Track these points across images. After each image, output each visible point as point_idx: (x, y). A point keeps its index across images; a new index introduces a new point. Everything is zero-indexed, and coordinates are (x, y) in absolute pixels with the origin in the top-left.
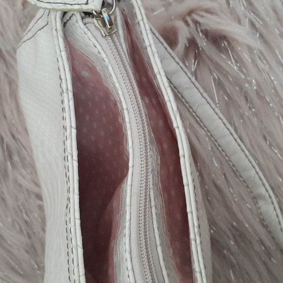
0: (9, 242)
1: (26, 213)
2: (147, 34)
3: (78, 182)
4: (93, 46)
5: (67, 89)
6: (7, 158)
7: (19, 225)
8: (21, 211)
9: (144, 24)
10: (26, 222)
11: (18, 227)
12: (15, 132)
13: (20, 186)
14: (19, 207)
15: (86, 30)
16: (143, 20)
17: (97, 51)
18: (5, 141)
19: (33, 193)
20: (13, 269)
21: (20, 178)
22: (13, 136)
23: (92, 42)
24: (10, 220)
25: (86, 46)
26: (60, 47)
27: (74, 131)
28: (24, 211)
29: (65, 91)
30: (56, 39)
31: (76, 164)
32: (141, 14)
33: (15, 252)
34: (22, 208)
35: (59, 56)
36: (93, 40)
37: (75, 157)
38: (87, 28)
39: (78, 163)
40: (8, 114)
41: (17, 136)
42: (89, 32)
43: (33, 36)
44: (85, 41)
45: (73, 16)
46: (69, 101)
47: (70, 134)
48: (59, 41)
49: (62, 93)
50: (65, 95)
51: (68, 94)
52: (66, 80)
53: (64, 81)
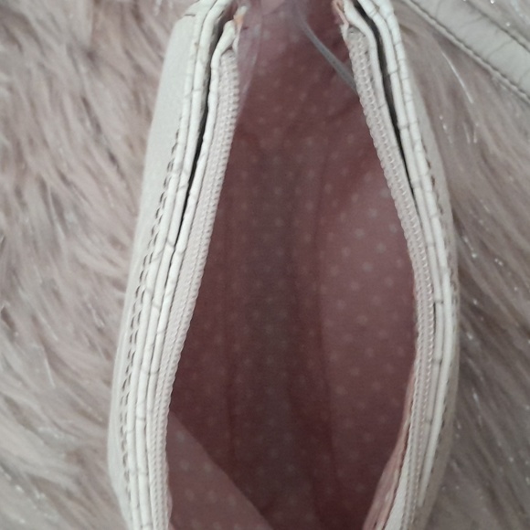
0: (74, 368)
1: (99, 315)
5: (181, 166)
6: (55, 217)
7: (87, 336)
8: (89, 311)
9: (401, 81)
10: (100, 330)
11: (86, 340)
12: (65, 170)
13: (83, 267)
14: (84, 304)
16: (398, 70)
18: (49, 188)
19: (108, 278)
20: (84, 414)
21: (81, 253)
22: (63, 178)
24: (70, 329)
26: (193, 79)
28: (94, 312)
30: (191, 62)
33: (85, 383)
34: (90, 306)
35: (187, 97)
37: (158, 301)
40: (50, 137)
41: (70, 177)
46: (177, 190)
47: (159, 254)
48: (195, 68)
49: (170, 166)
50: (174, 175)
51: (180, 175)
52: (186, 148)
53: (180, 148)
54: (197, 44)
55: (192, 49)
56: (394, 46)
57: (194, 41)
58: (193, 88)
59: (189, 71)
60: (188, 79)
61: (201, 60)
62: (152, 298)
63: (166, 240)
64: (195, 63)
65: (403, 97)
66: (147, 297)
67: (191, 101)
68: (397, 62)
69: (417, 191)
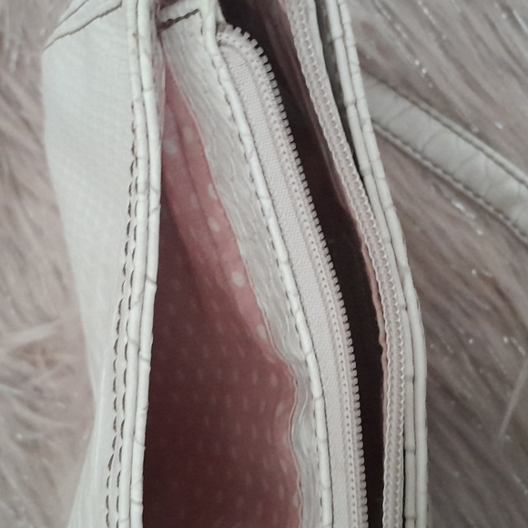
2: (351, 75)
3: (145, 412)
4: (224, 99)
5: (148, 184)
9: (346, 48)
15: (218, 59)
16: (343, 37)
17: (229, 112)
23: (224, 89)
25: (206, 92)
26: (141, 78)
27: (151, 289)
29: (141, 187)
30: (132, 58)
31: (145, 368)
32: (341, 21)
35: (137, 100)
36: (228, 86)
37: (146, 352)
38: (222, 53)
39: (151, 365)
42: (224, 66)
43: (84, 27)
44: (206, 81)
45: (197, 14)
46: (148, 215)
47: (139, 296)
48: (139, 63)
49: (132, 189)
50: (141, 197)
51: (148, 196)
52: (149, 162)
53: (141, 163)
54: (136, 35)
55: (131, 41)
56: (339, 6)
57: (130, 32)
58: (142, 89)
59: (133, 69)
60: (134, 79)
61: (145, 51)
62: (139, 350)
63: (146, 277)
64: (139, 57)
65: (349, 67)
66: (132, 351)
67: (144, 105)
68: (342, 25)
69: (368, 179)
